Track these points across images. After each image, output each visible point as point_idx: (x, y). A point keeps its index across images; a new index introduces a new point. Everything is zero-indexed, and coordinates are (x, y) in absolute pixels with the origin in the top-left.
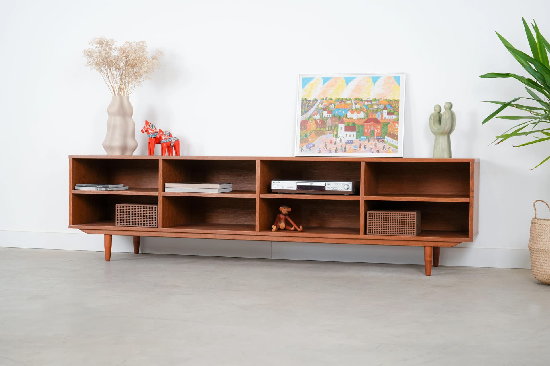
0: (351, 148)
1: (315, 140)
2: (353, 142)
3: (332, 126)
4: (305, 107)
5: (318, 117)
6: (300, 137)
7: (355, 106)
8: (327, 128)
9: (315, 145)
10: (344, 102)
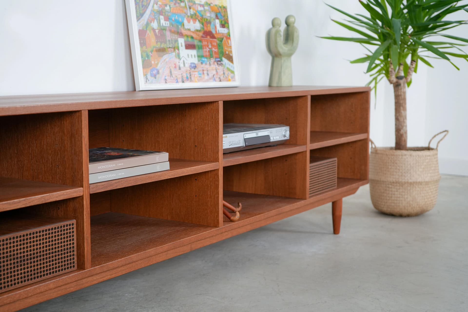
0: (196, 76)
1: (157, 64)
2: (196, 67)
3: (172, 40)
4: (139, 7)
5: (155, 25)
6: (142, 57)
7: (190, 11)
8: (168, 43)
9: (160, 71)
10: (179, 3)
